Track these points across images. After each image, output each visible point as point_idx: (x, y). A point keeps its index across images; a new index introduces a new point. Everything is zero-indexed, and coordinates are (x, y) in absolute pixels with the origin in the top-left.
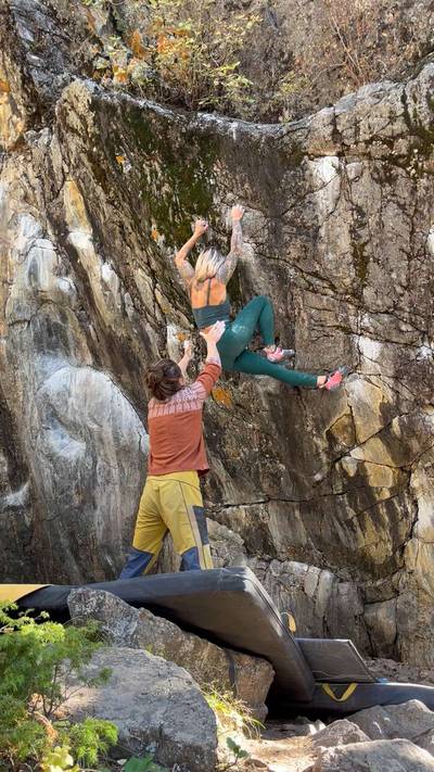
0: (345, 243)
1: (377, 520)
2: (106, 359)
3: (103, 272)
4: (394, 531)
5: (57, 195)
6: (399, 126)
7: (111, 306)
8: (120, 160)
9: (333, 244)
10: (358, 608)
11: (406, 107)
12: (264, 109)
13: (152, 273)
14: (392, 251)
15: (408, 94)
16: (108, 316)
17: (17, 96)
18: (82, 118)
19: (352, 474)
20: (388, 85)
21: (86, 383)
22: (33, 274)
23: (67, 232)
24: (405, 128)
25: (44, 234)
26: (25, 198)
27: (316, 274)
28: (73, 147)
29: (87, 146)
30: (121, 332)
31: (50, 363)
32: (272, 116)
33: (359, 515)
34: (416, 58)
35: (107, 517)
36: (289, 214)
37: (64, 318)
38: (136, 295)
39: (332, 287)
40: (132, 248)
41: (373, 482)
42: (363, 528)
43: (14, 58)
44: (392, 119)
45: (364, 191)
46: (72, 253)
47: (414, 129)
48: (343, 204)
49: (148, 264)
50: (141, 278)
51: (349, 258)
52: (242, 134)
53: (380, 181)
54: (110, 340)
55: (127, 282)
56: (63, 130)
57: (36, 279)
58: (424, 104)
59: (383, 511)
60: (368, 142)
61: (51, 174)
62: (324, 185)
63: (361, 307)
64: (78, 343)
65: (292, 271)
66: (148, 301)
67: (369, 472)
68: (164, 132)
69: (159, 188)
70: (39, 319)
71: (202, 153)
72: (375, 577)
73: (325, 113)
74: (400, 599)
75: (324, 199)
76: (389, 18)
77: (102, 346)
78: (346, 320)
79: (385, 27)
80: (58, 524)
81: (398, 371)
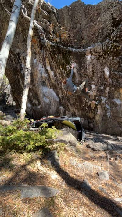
0: (91, 70)
1: (92, 112)
2: (52, 87)
3: (52, 74)
4: (94, 113)
5: (45, 61)
6: (101, 50)
7: (53, 79)
8: (55, 55)
9: (89, 70)
10: (88, 124)
11: (103, 47)
12: (78, 47)
13: (60, 74)
14: (98, 71)
15: (103, 45)
16: (53, 81)
17: (38, 44)
18: (49, 48)
19: (89, 105)
20: (100, 43)
21: (49, 91)
22: (41, 74)
23: (46, 67)
24: (102, 51)
25: (43, 67)
26: (40, 61)
27: (86, 75)
28: (48, 53)
29: (50, 53)
30: (54, 83)
31: (44, 87)
33: (89, 111)
34: (104, 38)
35: (52, 110)
36: (82, 65)
37: (46, 81)
38: (57, 77)
39: (88, 77)
40: (57, 70)
41: (92, 106)
42: (89, 113)
43: (38, 38)
44: (100, 49)
45: (95, 61)
46: (47, 70)
47: (104, 51)
48: (91, 63)
49: (59, 72)
50: (58, 75)
51: (91, 72)
52: (75, 51)
53: (98, 60)
54: (53, 84)
55: (56, 75)
56: (46, 50)
58: (106, 47)
59: (93, 111)
60: (96, 53)
61: (44, 57)
62: (88, 60)
63: (93, 80)
64: (48, 85)
65: (82, 74)
66: (59, 78)
67: (91, 105)
68: (63, 50)
69: (61, 60)
70: (42, 81)
71: (69, 54)
72: (90, 120)
73: (89, 48)
74: (94, 123)
75: (88, 62)
76: (100, 31)
77: (51, 85)
78: (90, 82)
79: (99, 33)
80: (45, 111)
81: (97, 90)
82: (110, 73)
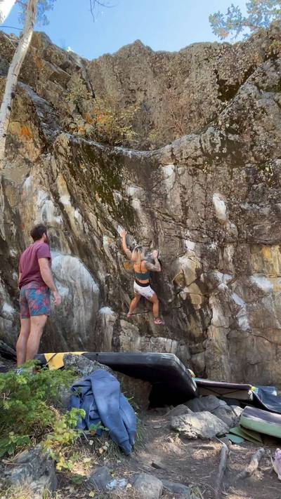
0: (178, 201)
1: (196, 318)
2: (77, 252)
3: (75, 214)
4: (203, 322)
5: (54, 181)
6: (199, 152)
7: (78, 228)
8: (82, 167)
9: (174, 202)
10: (188, 356)
11: (201, 145)
12: (143, 145)
13: (96, 214)
14: (198, 204)
15: (202, 139)
16: (78, 233)
17: (37, 140)
18: (65, 149)
19: (184, 299)
20: (194, 135)
21: (68, 262)
22: (44, 215)
23: (59, 197)
24: (201, 153)
25: (49, 198)
26: (41, 183)
27: (166, 214)
28: (61, 161)
29: (67, 161)
30: (83, 240)
32: (146, 148)
33: (188, 317)
34: (205, 124)
35: (79, 321)
36: (154, 189)
37: (58, 234)
38: (89, 223)
39: (174, 219)
40: (87, 204)
41: (193, 302)
42: (190, 322)
43: (35, 124)
44: (196, 150)
45: (185, 179)
46: (61, 206)
47: (205, 154)
48: (177, 185)
49: (95, 210)
50: (92, 217)
51: (180, 207)
52: (134, 156)
53: (192, 175)
54: (78, 243)
55: (86, 218)
56: (57, 154)
57: (46, 217)
58: (209, 144)
59: (198, 314)
60: (187, 159)
61: (52, 172)
62: (168, 177)
63: (186, 227)
64: (64, 245)
65: (156, 213)
66: (95, 226)
67: (192, 297)
68: (101, 155)
69: (99, 178)
71: (117, 164)
72: (196, 343)
73: (168, 147)
74: (206, 352)
75: (169, 183)
76: (194, 108)
77: (75, 246)
78: (180, 233)
79: (192, 112)
80: (57, 324)
81: (202, 255)
82: (229, 207)
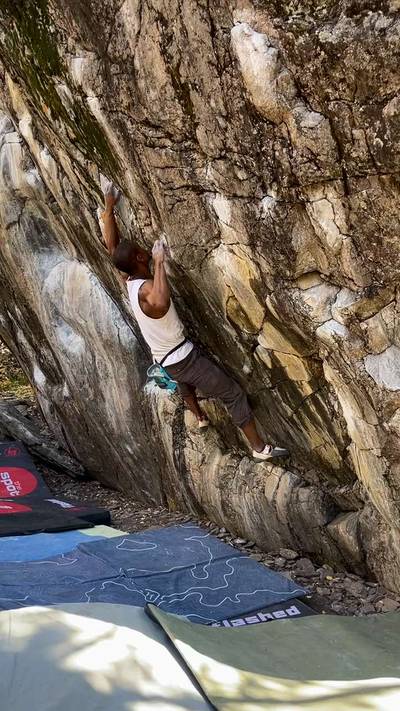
0: (161, 74)
2: (82, 250)
3: (42, 159)
7: (57, 194)
9: (149, 75)
13: (67, 152)
16: (61, 206)
19: (268, 364)
21: (74, 278)
22: (7, 173)
27: (146, 123)
31: (47, 261)
37: (45, 215)
38: (68, 177)
39: (169, 136)
50: (64, 160)
51: (170, 90)
57: (9, 178)
59: (313, 408)
63: (204, 153)
64: (63, 239)
65: (130, 124)
67: (283, 364)
70: (26, 217)
74: (363, 511)
75: (128, 17)
78: (192, 175)
81: (251, 237)
